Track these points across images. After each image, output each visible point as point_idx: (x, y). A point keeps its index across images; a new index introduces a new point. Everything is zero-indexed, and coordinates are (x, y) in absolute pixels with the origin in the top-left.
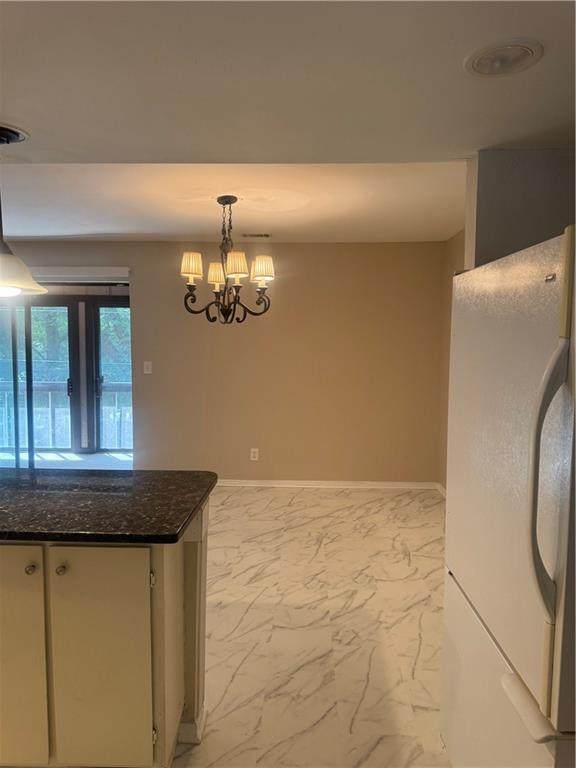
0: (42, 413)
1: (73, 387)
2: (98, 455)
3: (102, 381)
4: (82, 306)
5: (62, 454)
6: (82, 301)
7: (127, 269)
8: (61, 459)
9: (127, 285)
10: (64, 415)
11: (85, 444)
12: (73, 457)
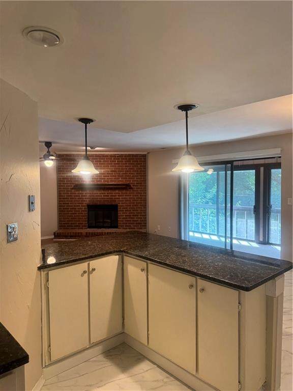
0: (241, 221)
1: (256, 209)
2: (267, 246)
3: (271, 207)
4: (262, 169)
5: (250, 243)
6: (262, 167)
7: (280, 149)
8: (249, 245)
9: (280, 157)
10: (252, 223)
11: (261, 239)
12: (255, 245)
